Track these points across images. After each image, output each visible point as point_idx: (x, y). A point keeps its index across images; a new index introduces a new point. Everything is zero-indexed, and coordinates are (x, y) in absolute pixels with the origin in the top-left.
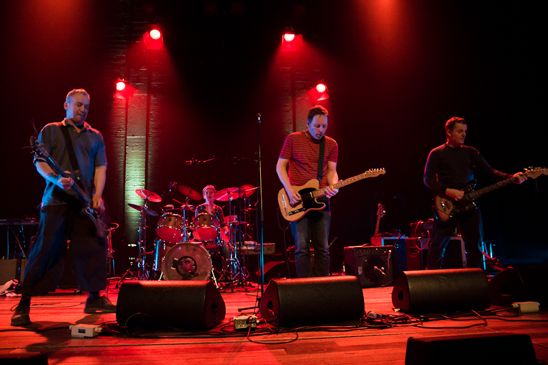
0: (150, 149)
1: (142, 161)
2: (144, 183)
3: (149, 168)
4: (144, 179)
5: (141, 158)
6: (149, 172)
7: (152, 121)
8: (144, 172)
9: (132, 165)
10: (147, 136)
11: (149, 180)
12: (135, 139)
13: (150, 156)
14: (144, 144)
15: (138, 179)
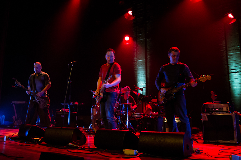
0: (148, 65)
1: (144, 72)
2: (145, 83)
3: (148, 75)
4: (145, 81)
5: (144, 70)
6: (148, 77)
7: (148, 51)
8: (145, 77)
9: (140, 74)
10: (146, 59)
11: (148, 81)
12: (141, 61)
13: (148, 69)
14: (145, 63)
15: (143, 81)
